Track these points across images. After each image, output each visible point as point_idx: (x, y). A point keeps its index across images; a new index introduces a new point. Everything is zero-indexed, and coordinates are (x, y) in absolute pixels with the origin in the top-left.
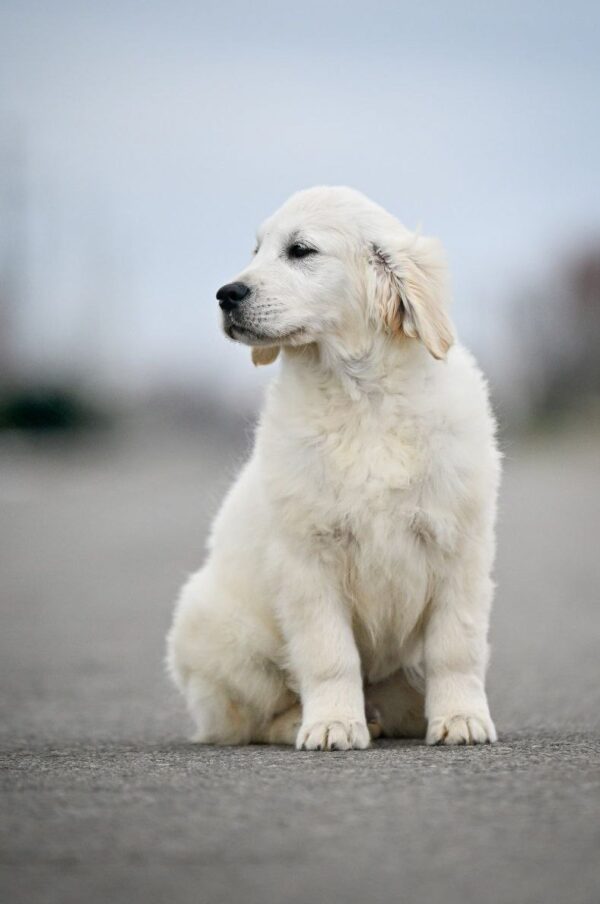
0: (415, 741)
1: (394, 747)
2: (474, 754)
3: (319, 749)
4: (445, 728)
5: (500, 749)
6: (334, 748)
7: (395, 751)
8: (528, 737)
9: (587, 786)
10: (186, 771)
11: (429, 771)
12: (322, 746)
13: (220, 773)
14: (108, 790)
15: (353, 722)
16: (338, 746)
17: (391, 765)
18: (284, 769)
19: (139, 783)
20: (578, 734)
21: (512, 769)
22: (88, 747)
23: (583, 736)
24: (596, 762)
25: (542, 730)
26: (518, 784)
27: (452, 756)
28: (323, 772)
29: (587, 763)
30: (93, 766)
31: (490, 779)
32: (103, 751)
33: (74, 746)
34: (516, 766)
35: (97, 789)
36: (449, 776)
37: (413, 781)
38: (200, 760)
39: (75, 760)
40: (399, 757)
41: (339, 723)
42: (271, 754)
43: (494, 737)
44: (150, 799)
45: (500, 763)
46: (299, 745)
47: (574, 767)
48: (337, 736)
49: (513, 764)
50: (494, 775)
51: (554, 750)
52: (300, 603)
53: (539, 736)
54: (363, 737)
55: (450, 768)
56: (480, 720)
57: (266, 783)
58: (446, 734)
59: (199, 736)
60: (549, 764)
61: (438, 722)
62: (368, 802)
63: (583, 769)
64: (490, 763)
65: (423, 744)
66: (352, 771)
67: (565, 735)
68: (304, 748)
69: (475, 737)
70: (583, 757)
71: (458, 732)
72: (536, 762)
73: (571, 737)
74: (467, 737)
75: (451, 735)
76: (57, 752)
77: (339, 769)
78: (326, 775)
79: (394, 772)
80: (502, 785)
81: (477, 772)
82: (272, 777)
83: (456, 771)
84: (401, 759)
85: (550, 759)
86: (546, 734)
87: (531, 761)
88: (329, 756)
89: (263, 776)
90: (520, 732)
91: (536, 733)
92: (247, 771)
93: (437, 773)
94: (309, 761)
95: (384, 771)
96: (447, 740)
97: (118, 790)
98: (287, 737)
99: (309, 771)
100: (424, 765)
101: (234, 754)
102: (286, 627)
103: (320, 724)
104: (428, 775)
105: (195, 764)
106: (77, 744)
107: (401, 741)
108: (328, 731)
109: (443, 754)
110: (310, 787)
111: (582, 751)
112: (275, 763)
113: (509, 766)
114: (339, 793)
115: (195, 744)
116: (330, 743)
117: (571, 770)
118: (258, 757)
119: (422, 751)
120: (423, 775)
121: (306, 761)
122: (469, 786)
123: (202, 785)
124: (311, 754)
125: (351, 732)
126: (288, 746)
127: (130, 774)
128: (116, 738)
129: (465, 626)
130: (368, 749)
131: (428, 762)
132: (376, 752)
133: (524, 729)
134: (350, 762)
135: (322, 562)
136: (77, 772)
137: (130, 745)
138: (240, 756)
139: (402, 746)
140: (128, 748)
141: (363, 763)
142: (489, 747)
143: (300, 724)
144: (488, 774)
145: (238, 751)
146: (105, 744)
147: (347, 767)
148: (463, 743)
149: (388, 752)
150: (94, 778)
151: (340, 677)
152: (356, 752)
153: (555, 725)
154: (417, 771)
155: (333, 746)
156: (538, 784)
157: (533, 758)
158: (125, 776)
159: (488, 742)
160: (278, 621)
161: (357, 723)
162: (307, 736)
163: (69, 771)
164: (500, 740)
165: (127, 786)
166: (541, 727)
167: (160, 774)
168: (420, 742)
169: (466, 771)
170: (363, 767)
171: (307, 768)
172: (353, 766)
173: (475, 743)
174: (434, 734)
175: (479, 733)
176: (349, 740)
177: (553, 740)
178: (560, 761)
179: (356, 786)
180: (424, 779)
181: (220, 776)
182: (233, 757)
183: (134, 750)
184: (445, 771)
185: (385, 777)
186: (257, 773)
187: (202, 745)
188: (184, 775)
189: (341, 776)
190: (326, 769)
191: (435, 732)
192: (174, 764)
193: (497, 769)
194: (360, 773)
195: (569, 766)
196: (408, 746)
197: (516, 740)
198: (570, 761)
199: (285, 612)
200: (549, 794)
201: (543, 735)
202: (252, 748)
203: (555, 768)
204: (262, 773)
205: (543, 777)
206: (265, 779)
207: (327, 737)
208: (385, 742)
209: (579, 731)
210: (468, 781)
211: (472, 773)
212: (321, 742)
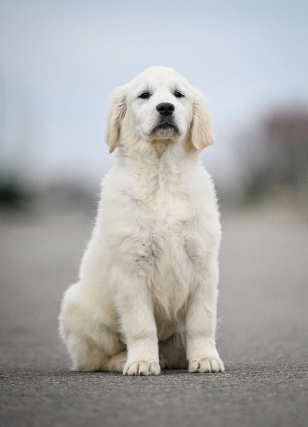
0: (183, 370)
1: (172, 374)
2: (213, 378)
3: (134, 375)
4: (199, 364)
5: (226, 375)
6: (142, 374)
7: (173, 376)
8: (240, 369)
9: (270, 395)
10: (68, 386)
11: (190, 387)
12: (136, 373)
13: (84, 387)
14: (28, 396)
15: (152, 361)
16: (144, 373)
17: (171, 384)
18: (117, 385)
19: (44, 392)
20: (265, 367)
21: (232, 386)
22: (18, 373)
23: (268, 368)
24: (275, 382)
25: (247, 365)
26: (235, 394)
27: (202, 379)
28: (136, 387)
29: (270, 382)
30: (21, 383)
31: (221, 391)
32: (26, 375)
33: (11, 372)
34: (234, 384)
35: (23, 395)
36: (200, 389)
37: (181, 392)
38: (74, 381)
39: (12, 380)
40: (175, 379)
41: (144, 362)
42: (110, 377)
43: (223, 369)
44: (49, 401)
45: (226, 383)
46: (124, 373)
47: (263, 385)
48: (143, 369)
49: (232, 383)
50: (222, 389)
51: (254, 375)
52: (127, 298)
53: (246, 368)
54: (157, 369)
55: (201, 385)
56: (217, 360)
57: (107, 393)
58: (199, 367)
59: (74, 367)
60: (251, 383)
61: (195, 361)
62: (160, 403)
63: (268, 386)
64: (221, 382)
65: (187, 372)
66: (151, 386)
67: (259, 368)
68: (127, 374)
69: (214, 369)
70: (268, 379)
71: (205, 366)
72: (244, 382)
73: (262, 369)
74: (210, 370)
75: (201, 367)
76: (3, 375)
77: (144, 385)
78: (138, 388)
79: (173, 387)
80: (226, 394)
81: (214, 387)
82: (111, 389)
83: (203, 387)
84: (176, 380)
85: (251, 381)
86: (250, 367)
87: (242, 382)
88: (140, 378)
89: (107, 389)
90: (236, 366)
91: (245, 367)
92: (98, 386)
93: (194, 388)
94: (129, 381)
95: (167, 386)
96: (200, 370)
97: (33, 396)
98: (118, 368)
99: (129, 386)
100: (187, 384)
101: (91, 377)
102: (120, 310)
103: (135, 362)
104: (189, 389)
105: (72, 382)
106: (13, 371)
107: (176, 371)
108: (139, 366)
109: (197, 378)
110: (129, 395)
111: (268, 376)
112: (112, 382)
113: (230, 384)
114: (144, 398)
115: (72, 372)
116: (140, 372)
117: (262, 386)
118: (103, 379)
119: (186, 376)
120: (187, 389)
121: (128, 381)
122: (209, 395)
123: (75, 394)
124: (130, 377)
125: (151, 366)
126: (119, 373)
127: (39, 387)
128: (32, 368)
129: (208, 312)
130: (159, 375)
131: (189, 382)
132: (163, 376)
133: (238, 364)
134: (150, 382)
135: (138, 276)
136: (13, 386)
137: (40, 372)
138: (95, 378)
139: (176, 373)
140: (38, 374)
141: (156, 382)
142: (220, 374)
143: (126, 362)
144: (219, 389)
145: (94, 376)
146: (26, 371)
147: (148, 385)
148: (207, 372)
149: (169, 376)
150: (22, 389)
151: (146, 337)
152: (153, 377)
153: (254, 362)
154: (184, 386)
155: (141, 373)
156: (245, 394)
157: (243, 380)
158: (37, 389)
159: (220, 371)
160: (115, 307)
161: (154, 362)
162: (128, 368)
163: (9, 386)
164: (226, 370)
165: (38, 394)
166: (247, 363)
167: (54, 387)
168: (185, 371)
169: (208, 387)
170: (156, 385)
171: (128, 385)
172: (152, 384)
173: (213, 372)
174: (194, 368)
175: (216, 367)
176: (149, 370)
177: (253, 370)
178: (256, 381)
179: (153, 395)
180: (188, 392)
181: (84, 389)
182: (91, 379)
183: (41, 375)
184: (198, 387)
185: (167, 390)
186: (103, 387)
187: (75, 372)
188: (67, 388)
189: (146, 389)
190: (137, 386)
191: (193, 366)
192: (61, 382)
193: (224, 386)
194: (155, 388)
195: (261, 384)
196: (180, 373)
197: (234, 370)
198: (261, 382)
199: (119, 303)
200: (250, 399)
201: (248, 367)
202: (100, 374)
203: (254, 385)
204: (106, 387)
205: (248, 390)
206: (107, 391)
207: (138, 369)
208: (168, 371)
209: (266, 365)
210: (209, 392)
211: (211, 388)
212: (135, 371)
